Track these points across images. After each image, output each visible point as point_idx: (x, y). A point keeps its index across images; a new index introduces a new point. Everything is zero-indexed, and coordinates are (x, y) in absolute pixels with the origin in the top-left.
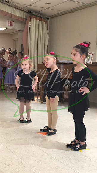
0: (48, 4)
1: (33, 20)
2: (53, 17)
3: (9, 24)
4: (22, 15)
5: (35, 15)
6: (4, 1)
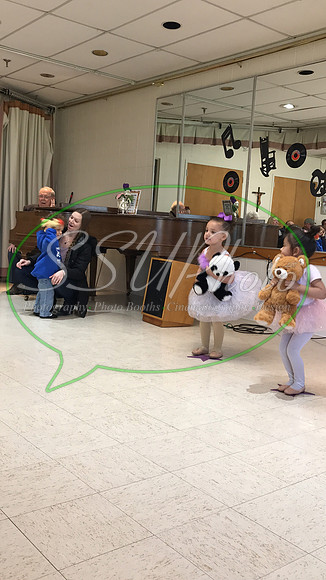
0: (47, 76)
1: (15, 111)
5: (19, 100)
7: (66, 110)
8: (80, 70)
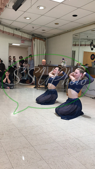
3: (22, 42)
4: (29, 37)
5: (37, 37)
6: (16, 29)
7: (49, 39)
8: (52, 28)
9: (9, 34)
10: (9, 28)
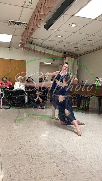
0: (76, 48)
2: (81, 55)
3: (53, 61)
4: (60, 55)
6: (48, 48)
8: (85, 45)
9: (40, 53)
10: (41, 47)
